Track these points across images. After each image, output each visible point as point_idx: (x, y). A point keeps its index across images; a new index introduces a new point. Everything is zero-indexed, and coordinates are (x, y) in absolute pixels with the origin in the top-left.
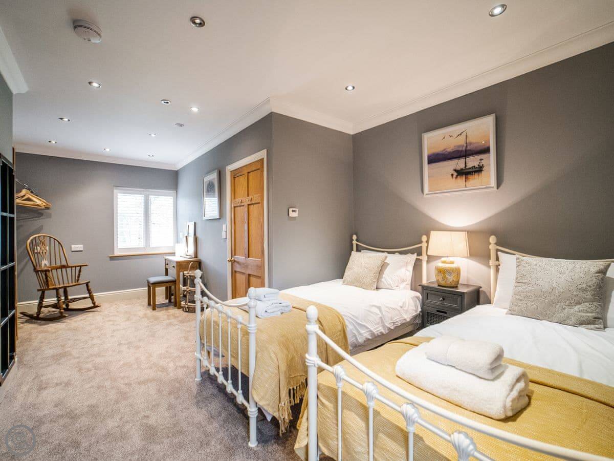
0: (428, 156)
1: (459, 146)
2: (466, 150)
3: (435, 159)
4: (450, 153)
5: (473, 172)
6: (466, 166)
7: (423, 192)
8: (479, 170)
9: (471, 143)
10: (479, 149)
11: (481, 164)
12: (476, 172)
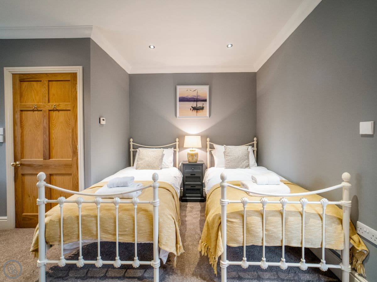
0: (179, 98)
1: (194, 96)
2: (197, 99)
3: (182, 100)
4: (190, 98)
5: (200, 109)
6: (197, 106)
7: (176, 116)
8: (202, 108)
9: (199, 96)
10: (202, 99)
11: (203, 106)
12: (201, 109)
